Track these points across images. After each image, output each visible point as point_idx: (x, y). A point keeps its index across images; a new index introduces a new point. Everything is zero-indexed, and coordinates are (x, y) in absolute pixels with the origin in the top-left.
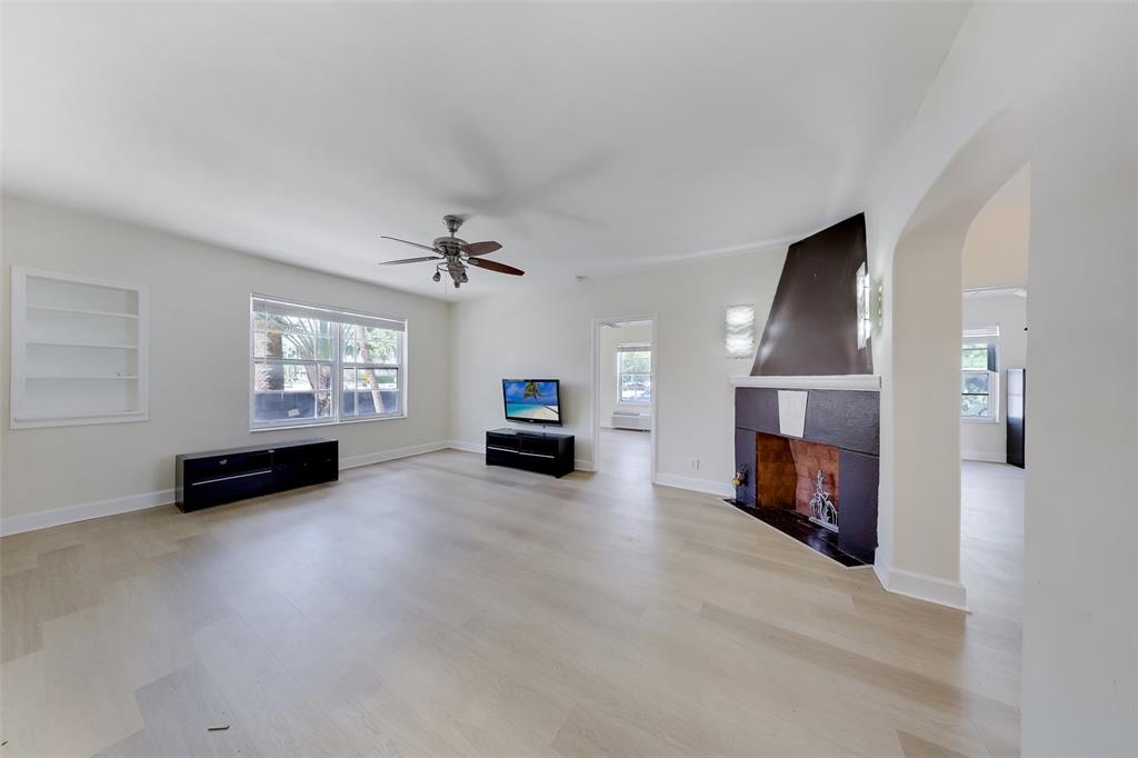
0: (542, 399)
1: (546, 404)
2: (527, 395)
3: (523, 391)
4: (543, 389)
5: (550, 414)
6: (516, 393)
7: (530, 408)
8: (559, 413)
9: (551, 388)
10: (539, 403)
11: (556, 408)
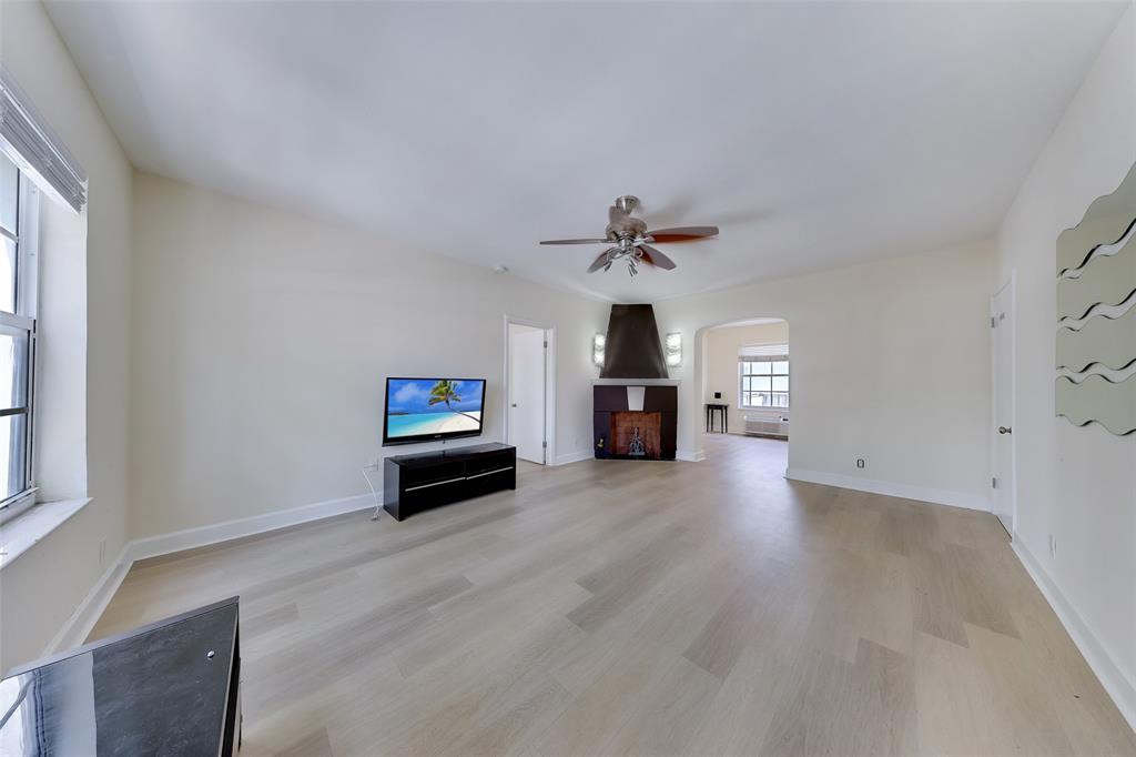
0: (459, 404)
1: (462, 410)
2: (432, 401)
3: (427, 394)
4: (461, 391)
5: (468, 422)
6: (414, 398)
7: (434, 418)
8: (481, 422)
9: (473, 390)
10: (453, 411)
11: (477, 414)
